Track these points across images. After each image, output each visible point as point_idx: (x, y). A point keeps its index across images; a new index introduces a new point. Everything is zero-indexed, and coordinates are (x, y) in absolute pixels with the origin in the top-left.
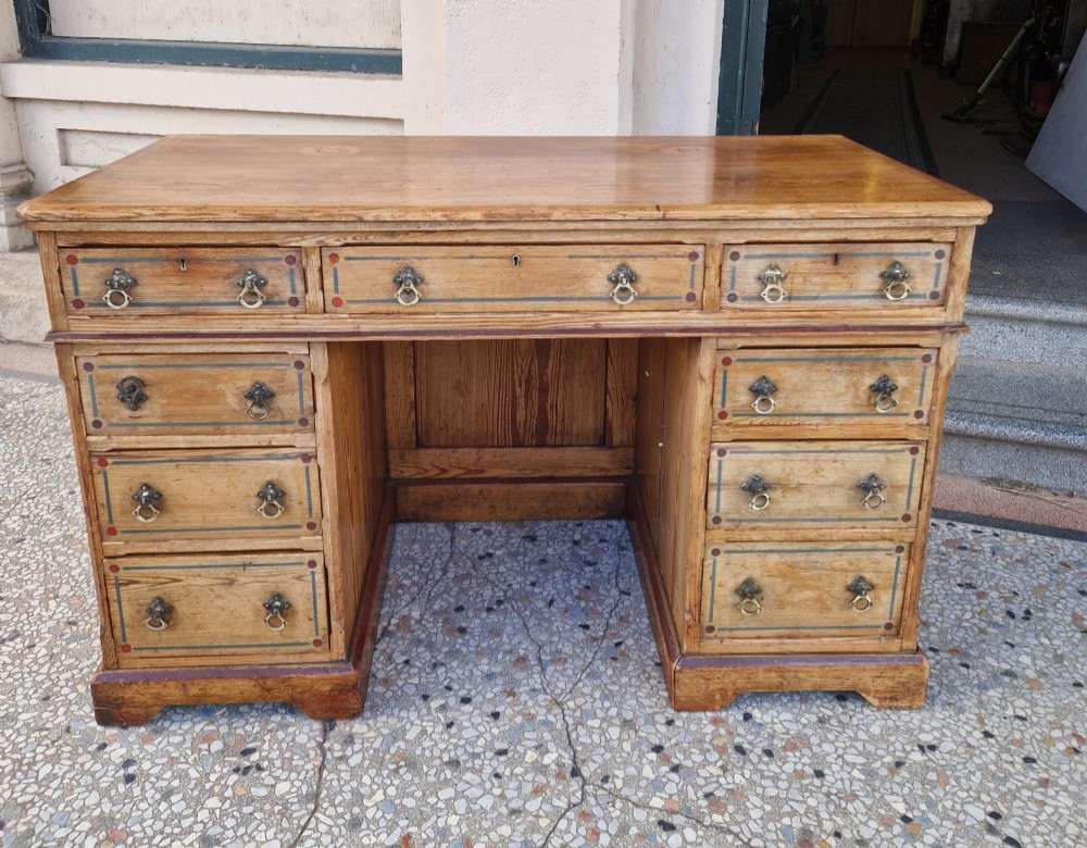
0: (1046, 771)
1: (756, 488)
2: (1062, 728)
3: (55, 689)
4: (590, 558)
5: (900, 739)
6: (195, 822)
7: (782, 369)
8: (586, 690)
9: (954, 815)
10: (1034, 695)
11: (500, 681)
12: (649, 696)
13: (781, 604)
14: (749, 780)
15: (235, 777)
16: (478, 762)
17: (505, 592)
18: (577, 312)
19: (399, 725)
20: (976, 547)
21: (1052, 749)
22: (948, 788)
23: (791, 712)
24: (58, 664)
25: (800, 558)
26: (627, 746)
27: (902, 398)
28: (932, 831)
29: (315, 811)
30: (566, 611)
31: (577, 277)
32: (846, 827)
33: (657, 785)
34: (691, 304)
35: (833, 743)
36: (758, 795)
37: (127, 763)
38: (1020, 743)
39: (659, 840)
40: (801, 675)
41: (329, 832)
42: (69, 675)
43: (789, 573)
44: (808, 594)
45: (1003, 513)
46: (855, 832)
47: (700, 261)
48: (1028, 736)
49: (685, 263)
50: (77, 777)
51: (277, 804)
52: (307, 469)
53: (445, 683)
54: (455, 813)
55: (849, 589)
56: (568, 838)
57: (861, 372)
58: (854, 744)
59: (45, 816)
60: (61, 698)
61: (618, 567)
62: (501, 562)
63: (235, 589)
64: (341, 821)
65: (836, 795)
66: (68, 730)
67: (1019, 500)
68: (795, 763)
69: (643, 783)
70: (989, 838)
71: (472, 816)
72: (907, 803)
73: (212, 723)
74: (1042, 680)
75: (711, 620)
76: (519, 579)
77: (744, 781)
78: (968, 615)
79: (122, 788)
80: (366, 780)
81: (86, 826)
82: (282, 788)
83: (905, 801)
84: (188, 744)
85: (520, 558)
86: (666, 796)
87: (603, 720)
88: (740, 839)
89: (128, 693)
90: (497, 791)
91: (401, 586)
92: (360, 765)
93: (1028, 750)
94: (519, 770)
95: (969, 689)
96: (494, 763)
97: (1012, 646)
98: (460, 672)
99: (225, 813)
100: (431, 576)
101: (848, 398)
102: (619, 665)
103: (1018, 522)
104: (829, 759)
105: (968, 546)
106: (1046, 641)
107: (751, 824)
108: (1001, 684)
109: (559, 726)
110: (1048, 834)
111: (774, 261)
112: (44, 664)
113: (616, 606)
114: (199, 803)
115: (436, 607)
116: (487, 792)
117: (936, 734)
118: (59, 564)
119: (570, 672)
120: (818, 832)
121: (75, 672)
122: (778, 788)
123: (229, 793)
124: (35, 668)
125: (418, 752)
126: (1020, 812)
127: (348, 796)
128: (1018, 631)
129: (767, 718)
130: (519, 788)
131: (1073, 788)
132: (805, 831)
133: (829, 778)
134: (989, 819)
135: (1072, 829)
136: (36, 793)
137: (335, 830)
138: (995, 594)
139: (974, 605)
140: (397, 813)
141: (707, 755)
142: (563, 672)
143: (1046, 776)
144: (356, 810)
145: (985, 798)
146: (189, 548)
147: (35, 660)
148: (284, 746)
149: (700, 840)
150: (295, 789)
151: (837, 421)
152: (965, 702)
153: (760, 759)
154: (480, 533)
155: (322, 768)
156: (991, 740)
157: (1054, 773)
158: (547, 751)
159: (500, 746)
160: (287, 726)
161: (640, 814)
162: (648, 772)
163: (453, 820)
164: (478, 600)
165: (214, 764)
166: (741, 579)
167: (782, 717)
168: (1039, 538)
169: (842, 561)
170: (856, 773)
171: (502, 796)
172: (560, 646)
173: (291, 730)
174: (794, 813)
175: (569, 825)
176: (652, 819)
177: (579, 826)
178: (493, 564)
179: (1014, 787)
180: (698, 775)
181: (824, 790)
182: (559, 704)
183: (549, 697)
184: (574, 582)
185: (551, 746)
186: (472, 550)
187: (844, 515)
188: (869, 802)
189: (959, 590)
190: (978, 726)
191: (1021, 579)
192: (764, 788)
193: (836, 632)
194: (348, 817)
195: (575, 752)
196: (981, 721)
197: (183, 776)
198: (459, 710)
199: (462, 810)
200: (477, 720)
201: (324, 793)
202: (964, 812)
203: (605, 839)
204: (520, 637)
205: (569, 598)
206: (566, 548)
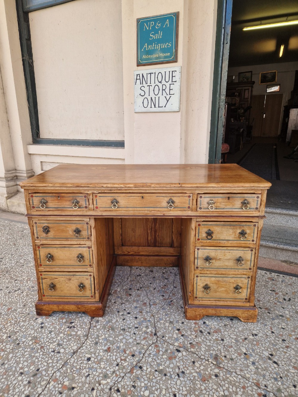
0: (288, 344)
1: (208, 259)
2: (295, 332)
3: (27, 304)
4: (167, 277)
5: (247, 332)
6: (57, 340)
7: (214, 228)
8: (161, 313)
9: (259, 354)
10: (288, 322)
11: (138, 309)
12: (178, 315)
13: (216, 291)
14: (203, 340)
15: (68, 329)
16: (130, 330)
17: (143, 285)
18: (159, 211)
19: (111, 319)
20: (277, 280)
21: (291, 338)
22: (259, 346)
23: (217, 323)
24: (28, 297)
25: (221, 279)
26: (170, 328)
27: (248, 236)
28: (253, 358)
29: (87, 339)
30: (158, 291)
31: (158, 202)
32: (228, 355)
33: (177, 340)
34: (189, 209)
35: (227, 332)
36: (204, 344)
37: (42, 323)
38: (282, 335)
39: (176, 354)
40: (221, 311)
41: (90, 345)
42: (30, 300)
43: (217, 283)
44: (223, 289)
45: (287, 271)
46: (230, 356)
47: (191, 198)
48: (284, 334)
49: (187, 198)
50: (29, 326)
51: (77, 337)
52: (89, 251)
53: (124, 308)
54: (122, 343)
55: (234, 288)
56: (151, 352)
57: (236, 229)
58: (234, 332)
59: (21, 335)
61: (174, 280)
62: (143, 277)
63: (71, 281)
64: (93, 342)
65: (226, 346)
66: (29, 314)
67: (292, 267)
68: (216, 337)
69: (173, 339)
70: (269, 361)
71: (127, 344)
73: (64, 315)
74: (291, 318)
75: (196, 295)
76: (147, 282)
77: (201, 340)
78: (272, 299)
79: (40, 330)
80: (101, 332)
81: (30, 338)
82: (79, 333)
83: (246, 349)
84: (57, 320)
85: (148, 276)
86: (179, 343)
87: (165, 321)
88: (198, 356)
89: (44, 307)
90: (134, 338)
91: (116, 282)
92: (99, 328)
93: (284, 337)
94: (140, 333)
95: (269, 319)
96: (134, 330)
97: (284, 308)
98: (128, 306)
99: (64, 338)
100: (124, 280)
101: (233, 236)
102: (171, 306)
103: (291, 274)
104: (226, 336)
105: (275, 279)
106: (294, 307)
108: (279, 319)
109: (153, 322)
110: (286, 362)
111: (211, 199)
112: (25, 297)
113: (172, 291)
114: (58, 335)
115: (124, 288)
116: (131, 338)
117: (258, 331)
118: (32, 272)
119: (157, 308)
120: (220, 355)
122: (210, 343)
123: (66, 333)
124: (23, 298)
125: (115, 326)
126: (279, 355)
127: (95, 336)
128: (286, 304)
129: (210, 324)
130: (140, 337)
131: (296, 349)
132: (216, 355)
133: (225, 341)
134: (269, 356)
135: (294, 361)
136: (19, 329)
137: (91, 345)
138: (281, 293)
139: (274, 296)
140: (107, 341)
141: (192, 332)
142: (155, 307)
143: (288, 345)
144: (97, 340)
145: (269, 350)
146: (60, 270)
147: (23, 296)
148: (81, 322)
149: (187, 355)
150: (82, 333)
151: (230, 242)
152: (267, 323)
153: (207, 335)
154: (138, 269)
155: (90, 328)
156: (273, 334)
157: (290, 344)
158: (149, 328)
159: (136, 326)
160: (82, 317)
161: (171, 347)
162: (175, 336)
163: (122, 344)
164: (135, 287)
165: (63, 325)
166: (204, 284)
167: (214, 324)
168: (296, 278)
169: (232, 280)
170: (233, 341)
171: (135, 339)
172: (156, 301)
173: (83, 318)
174: (214, 350)
175: (152, 348)
176: (175, 348)
177: (154, 349)
178: (141, 278)
179: (278, 347)
180: (189, 338)
181: (223, 344)
182: (153, 316)
183: (151, 314)
184: (162, 284)
185: (150, 327)
186: (135, 274)
187: (233, 268)
188: (235, 348)
189: (270, 292)
190: (270, 330)
191: (289, 290)
192: (206, 342)
193: (231, 300)
194: (95, 341)
195: (156, 329)
196: (271, 328)
197: (55, 328)
198: (127, 316)
199: (124, 342)
200: (131, 319)
201: (89, 335)
202: (263, 353)
203: (161, 353)
204: (145, 297)
205: (160, 288)
206: (161, 274)
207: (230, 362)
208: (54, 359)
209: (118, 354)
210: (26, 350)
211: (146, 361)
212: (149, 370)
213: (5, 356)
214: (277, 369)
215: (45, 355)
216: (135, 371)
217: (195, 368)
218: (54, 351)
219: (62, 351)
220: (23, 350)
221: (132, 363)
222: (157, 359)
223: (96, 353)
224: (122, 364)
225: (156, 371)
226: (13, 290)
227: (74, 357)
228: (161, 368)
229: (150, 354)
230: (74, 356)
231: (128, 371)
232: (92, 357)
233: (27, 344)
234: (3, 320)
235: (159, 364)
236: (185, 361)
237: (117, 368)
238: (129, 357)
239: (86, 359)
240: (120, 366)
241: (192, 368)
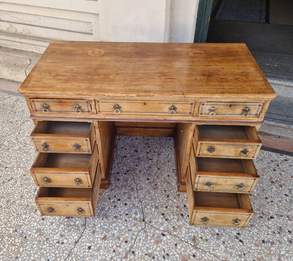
0: (253, 222)
2: (260, 211)
3: (24, 194)
4: (151, 158)
6: (59, 231)
8: (148, 198)
9: (229, 233)
10: (255, 201)
11: (127, 195)
12: (162, 199)
14: (183, 224)
15: (66, 220)
16: (121, 217)
17: (129, 168)
18: (160, 116)
19: (103, 206)
21: (256, 217)
24: (23, 187)
26: (156, 213)
28: (223, 238)
29: (85, 229)
30: (144, 174)
31: (161, 108)
32: (203, 236)
33: (162, 224)
36: (185, 227)
39: (161, 238)
41: (88, 234)
46: (206, 237)
50: (31, 219)
51: (76, 227)
53: (114, 195)
54: (116, 230)
56: (141, 237)
59: (25, 229)
60: (25, 197)
61: (158, 161)
62: (129, 159)
64: (91, 232)
65: (203, 228)
66: (28, 206)
69: (159, 224)
70: (236, 240)
71: (120, 231)
72: (219, 230)
74: (258, 197)
75: (193, 223)
76: (133, 164)
77: (182, 224)
79: (42, 222)
80: (96, 221)
81: (35, 231)
82: (77, 222)
85: (133, 157)
86: (164, 227)
87: (151, 206)
88: (179, 239)
90: (126, 225)
94: (131, 219)
96: (125, 217)
98: (118, 192)
99: (65, 229)
102: (156, 191)
106: (261, 185)
107: (182, 235)
109: (140, 208)
110: (250, 239)
112: (20, 187)
114: (59, 226)
115: (112, 172)
116: (124, 225)
118: (19, 157)
119: (144, 192)
120: (197, 237)
121: (27, 189)
123: (65, 224)
124: (18, 188)
125: (108, 214)
126: (244, 233)
127: (92, 225)
130: (131, 224)
131: (258, 227)
132: (194, 237)
134: (237, 235)
135: (256, 238)
136: (23, 223)
137: (89, 234)
140: (103, 230)
141: (174, 216)
142: (142, 193)
143: (252, 224)
144: (94, 229)
145: (237, 229)
147: (18, 186)
149: (170, 238)
150: (80, 223)
153: (186, 218)
154: (123, 149)
157: (255, 223)
158: (137, 214)
159: (127, 213)
161: (157, 232)
162: (160, 221)
163: (116, 232)
164: (123, 170)
168: (267, 152)
171: (127, 226)
172: (142, 185)
174: (192, 232)
175: (141, 234)
176: (160, 233)
177: (144, 234)
178: (126, 159)
180: (172, 222)
182: (141, 202)
183: (138, 199)
184: (146, 165)
185: (138, 213)
186: (121, 155)
188: (210, 230)
191: (260, 166)
192: (186, 225)
194: (92, 230)
195: (144, 215)
197: (55, 219)
198: (117, 203)
199: (118, 230)
200: (122, 205)
201: (87, 224)
202: (231, 233)
203: (149, 238)
204: (133, 181)
205: (145, 170)
206: (145, 154)
207: (205, 243)
208: (60, 249)
209: (114, 242)
210: (34, 243)
211: (138, 246)
212: (140, 254)
213: (16, 250)
214: (242, 246)
215: (51, 246)
216: (129, 256)
217: (178, 250)
218: (58, 242)
219: (65, 241)
220: (31, 243)
221: (126, 249)
222: (146, 244)
223: (95, 241)
224: (117, 250)
225: (146, 254)
226: (6, 179)
227: (77, 247)
228: (150, 252)
229: (140, 239)
230: (77, 245)
231: (124, 256)
232: (92, 246)
233: (33, 237)
234: (5, 214)
235: (148, 249)
236: (169, 244)
237: (114, 254)
238: (123, 244)
239: (87, 248)
240: (116, 252)
241: (174, 250)
